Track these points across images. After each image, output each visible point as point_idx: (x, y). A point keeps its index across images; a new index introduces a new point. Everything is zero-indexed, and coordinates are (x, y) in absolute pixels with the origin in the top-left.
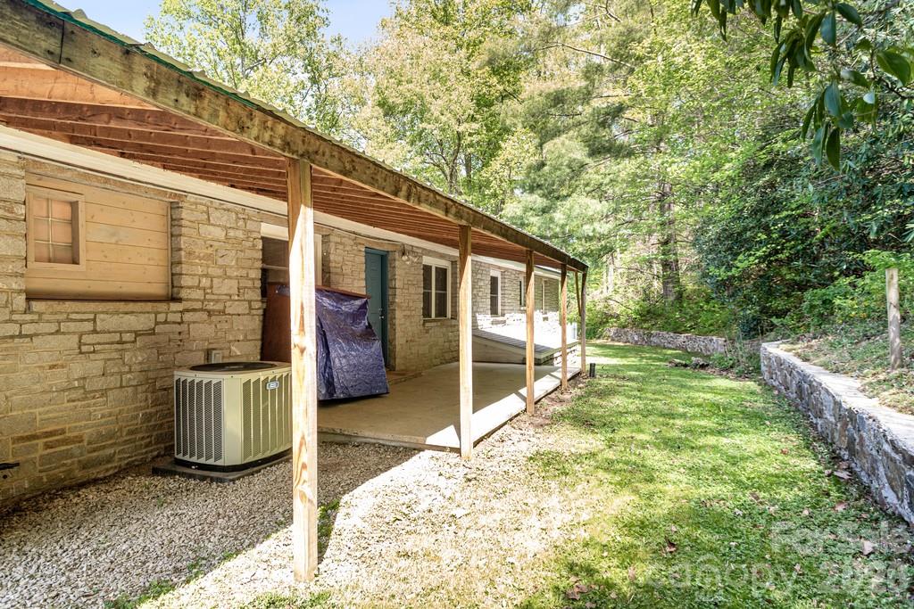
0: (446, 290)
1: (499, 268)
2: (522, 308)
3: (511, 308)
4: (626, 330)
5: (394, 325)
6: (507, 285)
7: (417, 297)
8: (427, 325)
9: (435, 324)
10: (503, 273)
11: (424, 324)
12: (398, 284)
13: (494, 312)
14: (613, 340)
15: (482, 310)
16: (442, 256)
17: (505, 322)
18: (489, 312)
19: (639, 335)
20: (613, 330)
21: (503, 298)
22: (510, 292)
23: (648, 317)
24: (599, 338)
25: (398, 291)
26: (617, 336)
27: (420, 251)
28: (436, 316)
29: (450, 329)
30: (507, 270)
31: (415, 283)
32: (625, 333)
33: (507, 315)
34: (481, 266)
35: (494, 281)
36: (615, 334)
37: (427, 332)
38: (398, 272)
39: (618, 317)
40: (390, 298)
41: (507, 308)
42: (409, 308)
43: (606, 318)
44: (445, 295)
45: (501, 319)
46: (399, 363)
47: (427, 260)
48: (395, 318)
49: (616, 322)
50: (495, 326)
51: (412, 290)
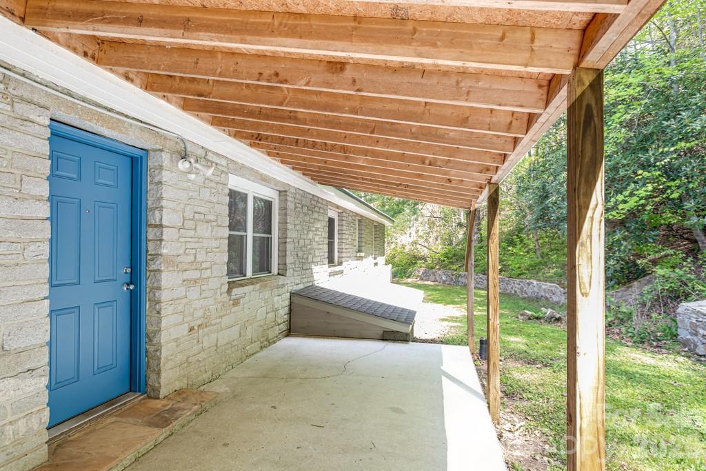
0: (270, 233)
1: (338, 207)
2: (358, 255)
3: (348, 255)
4: (434, 270)
5: (159, 302)
6: (345, 228)
7: (214, 244)
8: (237, 292)
9: (251, 287)
10: (340, 215)
11: (229, 291)
12: (168, 218)
13: (331, 261)
14: (422, 279)
15: (318, 259)
16: (264, 180)
17: (342, 272)
18: (326, 261)
19: (448, 276)
20: (422, 270)
21: (340, 243)
22: (347, 236)
23: (454, 260)
24: (409, 277)
25: (167, 234)
26: (425, 276)
27: (224, 162)
28: (254, 272)
29: (276, 292)
30: (345, 210)
31: (212, 218)
32: (434, 273)
33: (344, 264)
34: (318, 202)
35: (331, 221)
36: (423, 273)
37: (236, 302)
38: (167, 193)
39: (424, 258)
40: (151, 246)
41: (344, 255)
42: (196, 265)
43: (414, 259)
44: (269, 240)
45: (338, 268)
46: (169, 378)
47: (236, 182)
48: (159, 288)
49: (423, 263)
50: (332, 277)
51: (204, 230)
